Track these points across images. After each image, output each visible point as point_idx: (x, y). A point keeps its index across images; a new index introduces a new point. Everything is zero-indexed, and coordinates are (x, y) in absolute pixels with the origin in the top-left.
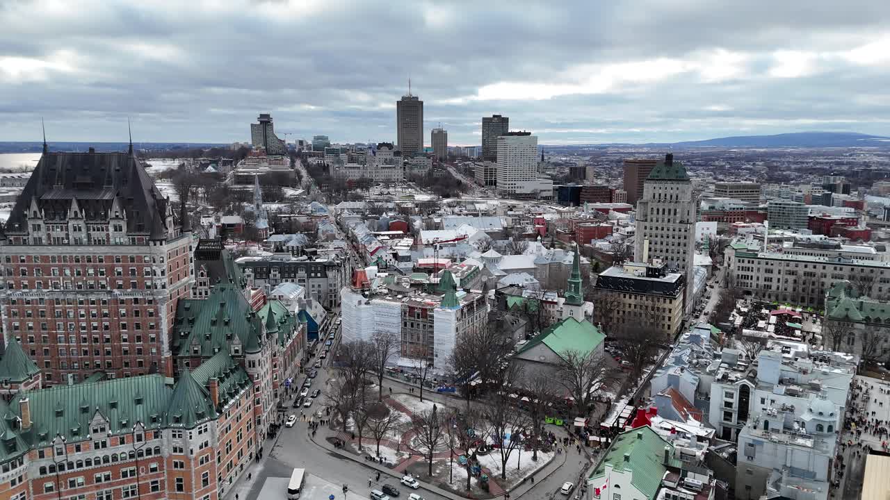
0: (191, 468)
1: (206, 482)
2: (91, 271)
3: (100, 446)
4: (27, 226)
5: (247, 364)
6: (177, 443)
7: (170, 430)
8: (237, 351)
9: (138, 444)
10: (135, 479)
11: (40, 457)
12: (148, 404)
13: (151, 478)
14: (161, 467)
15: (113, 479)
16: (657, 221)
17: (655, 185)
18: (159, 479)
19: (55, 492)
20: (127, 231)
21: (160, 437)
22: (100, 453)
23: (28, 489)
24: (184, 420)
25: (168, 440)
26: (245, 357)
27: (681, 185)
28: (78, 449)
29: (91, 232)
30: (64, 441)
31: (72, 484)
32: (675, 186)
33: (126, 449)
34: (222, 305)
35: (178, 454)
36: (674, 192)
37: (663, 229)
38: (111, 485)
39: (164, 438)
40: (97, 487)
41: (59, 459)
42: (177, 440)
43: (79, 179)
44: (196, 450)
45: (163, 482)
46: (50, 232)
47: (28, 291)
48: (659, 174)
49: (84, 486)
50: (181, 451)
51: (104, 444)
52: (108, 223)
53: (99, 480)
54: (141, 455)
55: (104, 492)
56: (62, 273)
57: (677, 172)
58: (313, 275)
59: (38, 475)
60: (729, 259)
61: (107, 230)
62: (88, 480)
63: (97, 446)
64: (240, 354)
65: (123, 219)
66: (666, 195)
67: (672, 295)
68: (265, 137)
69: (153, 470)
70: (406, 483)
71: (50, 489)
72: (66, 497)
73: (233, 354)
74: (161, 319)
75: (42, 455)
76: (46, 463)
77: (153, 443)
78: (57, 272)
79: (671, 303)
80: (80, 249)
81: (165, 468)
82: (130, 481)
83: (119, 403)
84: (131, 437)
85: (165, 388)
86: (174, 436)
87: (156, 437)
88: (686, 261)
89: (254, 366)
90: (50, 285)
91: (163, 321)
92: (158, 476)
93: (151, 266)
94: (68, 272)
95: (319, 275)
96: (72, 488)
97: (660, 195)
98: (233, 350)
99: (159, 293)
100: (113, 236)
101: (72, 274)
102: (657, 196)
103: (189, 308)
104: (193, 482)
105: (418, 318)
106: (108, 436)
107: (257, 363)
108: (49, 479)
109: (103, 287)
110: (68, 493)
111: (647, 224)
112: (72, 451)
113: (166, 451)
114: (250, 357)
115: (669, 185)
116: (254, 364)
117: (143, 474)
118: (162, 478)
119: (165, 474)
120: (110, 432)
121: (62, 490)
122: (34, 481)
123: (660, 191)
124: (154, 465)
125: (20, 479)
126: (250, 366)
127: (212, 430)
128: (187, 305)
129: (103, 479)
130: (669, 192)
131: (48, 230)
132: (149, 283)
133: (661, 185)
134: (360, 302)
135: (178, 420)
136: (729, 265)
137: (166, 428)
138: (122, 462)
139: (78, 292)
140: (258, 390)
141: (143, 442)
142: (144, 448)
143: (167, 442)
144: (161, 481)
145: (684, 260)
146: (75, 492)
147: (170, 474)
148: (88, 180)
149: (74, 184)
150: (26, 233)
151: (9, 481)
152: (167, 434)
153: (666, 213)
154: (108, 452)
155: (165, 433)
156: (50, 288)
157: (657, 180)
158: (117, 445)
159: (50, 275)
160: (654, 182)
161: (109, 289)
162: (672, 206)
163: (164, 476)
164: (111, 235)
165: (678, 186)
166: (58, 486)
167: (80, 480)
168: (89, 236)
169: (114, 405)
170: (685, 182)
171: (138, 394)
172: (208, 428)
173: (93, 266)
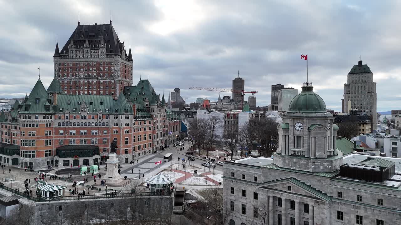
0: (120, 133)
1: (127, 143)
2: (91, 69)
3: (84, 118)
4: (69, 51)
5: (151, 110)
6: (116, 121)
7: (113, 115)
8: (147, 105)
9: (99, 120)
10: (97, 136)
11: (59, 118)
12: (105, 105)
13: (104, 137)
14: (108, 132)
15: (88, 134)
16: (355, 93)
17: (353, 76)
18: (107, 138)
19: (63, 135)
20: (106, 53)
21: (108, 118)
22: (84, 121)
23: (53, 131)
24: (119, 111)
25: (112, 120)
26: (150, 108)
27: (367, 75)
28: (75, 118)
29: (92, 53)
30: (69, 112)
31: (71, 133)
32: (364, 75)
33: (95, 121)
34: (142, 88)
35: (116, 126)
36: (364, 79)
37: (358, 97)
38: (87, 137)
39: (111, 119)
40: (81, 136)
41: (66, 120)
42: (116, 120)
43: (90, 34)
44: (123, 126)
45: (108, 140)
46: (77, 54)
47: (66, 78)
48: (355, 71)
49: (76, 135)
50: (117, 125)
51: (85, 118)
52: (99, 50)
53: (82, 134)
54: (100, 125)
55: (84, 139)
56: (80, 70)
57: (365, 69)
58: (187, 116)
59: (57, 126)
60: (398, 122)
61: (98, 52)
62: (78, 133)
63: (82, 118)
64: (148, 106)
65: (104, 47)
66: (359, 81)
67: (364, 122)
68: (177, 97)
69: (105, 133)
70: (220, 164)
71: (61, 134)
72: (68, 139)
73: (145, 106)
74: (117, 90)
75: (60, 118)
76: (61, 121)
77: (105, 121)
78: (78, 70)
79: (363, 126)
80: (87, 60)
81: (110, 133)
82: (95, 136)
83: (94, 102)
84: (96, 116)
85: (113, 102)
86: (115, 118)
87: (107, 118)
88: (372, 111)
89: (154, 111)
90: (75, 75)
91: (117, 91)
92: (107, 136)
93: (114, 67)
94: (82, 70)
95: (190, 116)
96: (70, 135)
97: (356, 80)
98: (145, 104)
99: (116, 78)
100: (100, 55)
101: (84, 71)
102: (354, 81)
103: (129, 89)
104: (121, 140)
105: (232, 119)
106: (88, 114)
107: (155, 110)
108: (61, 129)
109: (95, 76)
110: (69, 137)
111: (350, 95)
112: (72, 118)
113: (111, 125)
114: (152, 107)
115: (361, 75)
116: (154, 110)
117: (100, 134)
118: (108, 138)
119: (110, 136)
120: (88, 112)
121: (66, 135)
122: (55, 128)
123: (356, 79)
124: (105, 132)
125: (50, 124)
126: (152, 111)
127: (131, 119)
128: (128, 88)
129: (84, 133)
130: (361, 79)
131: (76, 53)
132: (113, 75)
133: (356, 76)
134: (205, 113)
135: (116, 111)
136: (398, 125)
137: (111, 114)
138: (92, 127)
139: (85, 78)
140: (155, 123)
141: (102, 119)
142: (102, 122)
143: (111, 121)
144: (108, 139)
145: (371, 112)
146: (72, 137)
147: (112, 136)
148: (93, 34)
149: (88, 36)
150: (68, 54)
151: (45, 123)
152: (112, 117)
153: (360, 89)
154: (87, 121)
155: (111, 116)
156: (75, 76)
157: (354, 73)
158: (91, 119)
159: (75, 71)
160: (352, 74)
161: (97, 77)
162: (363, 85)
163: (109, 137)
164: (100, 54)
165: (365, 75)
166: (65, 133)
167: (74, 132)
168: (91, 55)
169: (91, 103)
170: (369, 73)
171: (102, 101)
172: (130, 117)
173: (92, 67)
